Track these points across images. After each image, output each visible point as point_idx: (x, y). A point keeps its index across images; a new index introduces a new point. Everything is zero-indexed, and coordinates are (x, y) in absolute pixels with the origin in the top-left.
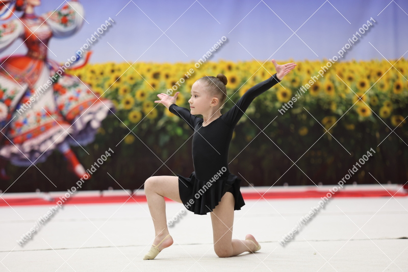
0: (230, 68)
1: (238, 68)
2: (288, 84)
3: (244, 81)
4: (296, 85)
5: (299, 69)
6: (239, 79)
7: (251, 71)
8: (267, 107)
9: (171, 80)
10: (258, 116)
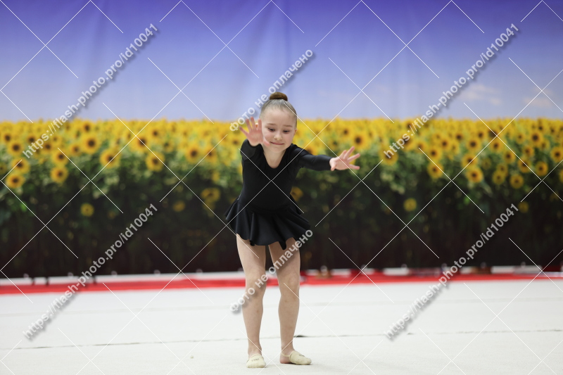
0: (87, 128)
1: (97, 129)
2: (161, 148)
3: (105, 145)
4: (169, 150)
5: (174, 130)
6: (98, 143)
7: (115, 133)
8: (134, 176)
9: (12, 142)
10: (123, 187)
